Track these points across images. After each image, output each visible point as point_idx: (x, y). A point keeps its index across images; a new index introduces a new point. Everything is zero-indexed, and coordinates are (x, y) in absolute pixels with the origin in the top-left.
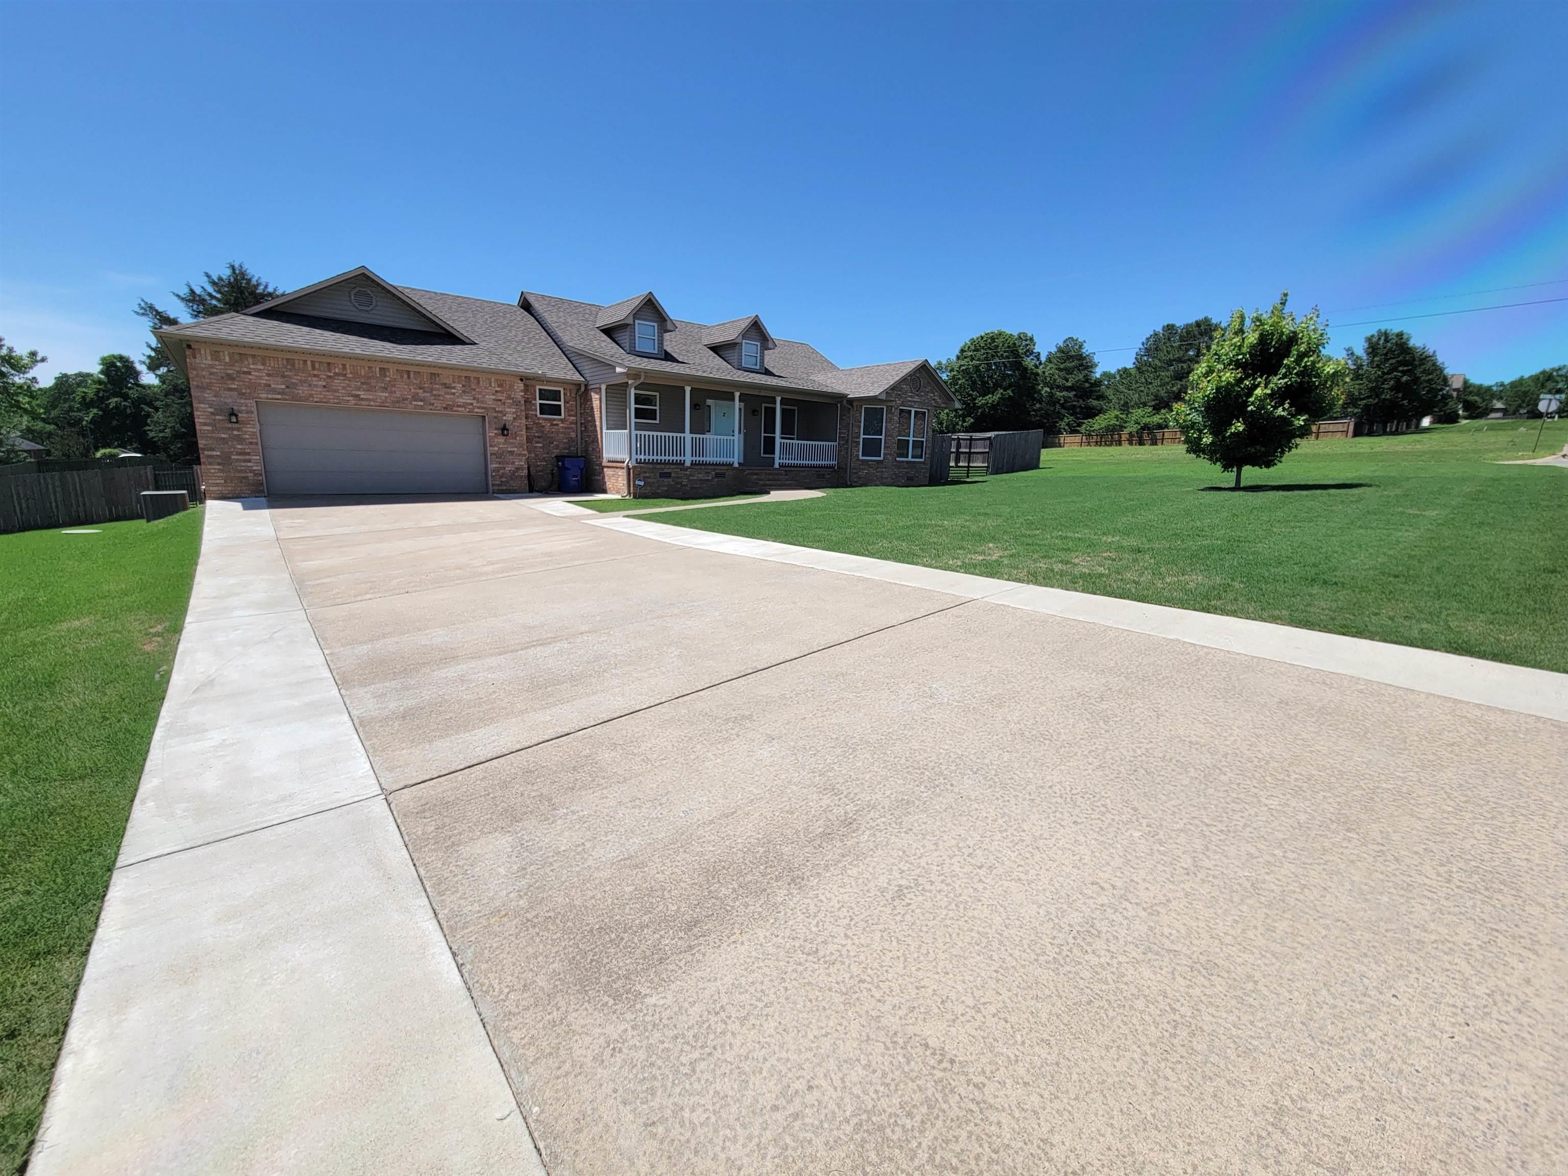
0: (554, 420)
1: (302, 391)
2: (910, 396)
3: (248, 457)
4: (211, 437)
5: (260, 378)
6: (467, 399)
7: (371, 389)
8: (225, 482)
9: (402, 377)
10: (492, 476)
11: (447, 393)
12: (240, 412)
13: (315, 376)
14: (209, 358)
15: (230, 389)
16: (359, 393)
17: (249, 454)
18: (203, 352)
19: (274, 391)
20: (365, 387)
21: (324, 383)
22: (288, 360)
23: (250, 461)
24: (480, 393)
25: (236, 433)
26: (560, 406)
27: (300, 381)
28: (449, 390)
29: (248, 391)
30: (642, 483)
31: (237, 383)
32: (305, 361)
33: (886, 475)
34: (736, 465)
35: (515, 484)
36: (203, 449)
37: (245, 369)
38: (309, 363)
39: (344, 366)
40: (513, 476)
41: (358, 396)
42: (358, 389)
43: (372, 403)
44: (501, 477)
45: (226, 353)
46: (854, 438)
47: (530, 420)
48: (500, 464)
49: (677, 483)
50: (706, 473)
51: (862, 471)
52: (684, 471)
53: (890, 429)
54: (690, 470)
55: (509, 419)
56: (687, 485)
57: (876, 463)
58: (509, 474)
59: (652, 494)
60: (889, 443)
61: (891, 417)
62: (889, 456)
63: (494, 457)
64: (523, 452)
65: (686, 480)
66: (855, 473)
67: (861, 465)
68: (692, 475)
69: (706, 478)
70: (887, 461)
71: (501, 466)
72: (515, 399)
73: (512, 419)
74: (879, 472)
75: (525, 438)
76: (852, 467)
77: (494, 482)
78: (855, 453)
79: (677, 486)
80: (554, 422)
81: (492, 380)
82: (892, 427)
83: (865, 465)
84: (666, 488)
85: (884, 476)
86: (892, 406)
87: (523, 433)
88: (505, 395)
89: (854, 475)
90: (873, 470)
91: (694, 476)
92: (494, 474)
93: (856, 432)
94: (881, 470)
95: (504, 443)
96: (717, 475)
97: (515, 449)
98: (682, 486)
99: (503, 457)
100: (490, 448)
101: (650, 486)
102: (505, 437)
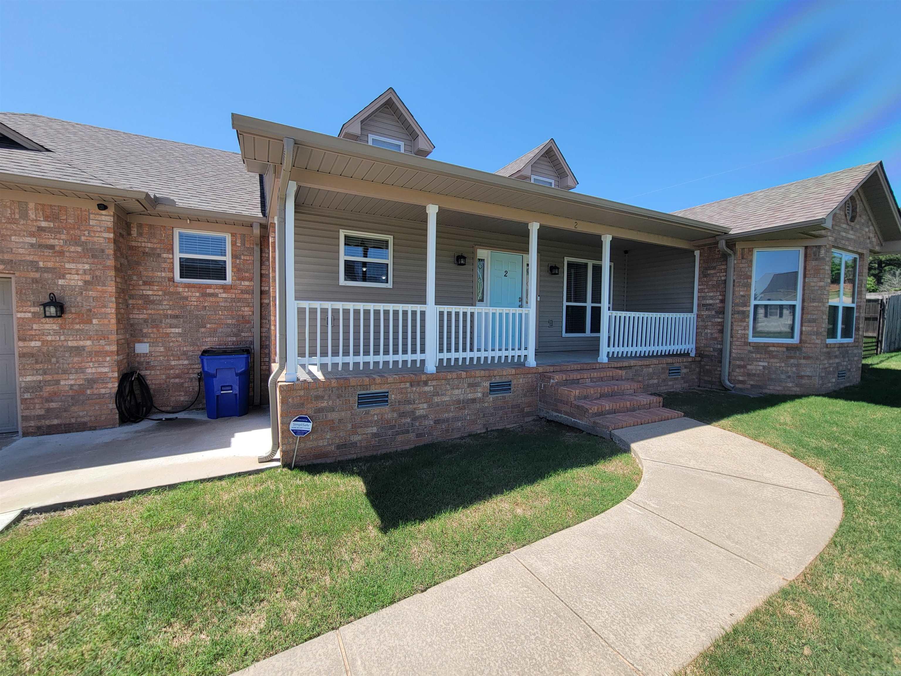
0: (209, 286)
10: (24, 401)
26: (223, 262)
30: (308, 426)
33: (808, 372)
34: (532, 362)
35: (83, 413)
40: (78, 395)
44: (49, 400)
46: (737, 305)
47: (155, 288)
48: (45, 373)
49: (402, 415)
50: (470, 385)
51: (755, 363)
52: (418, 385)
53: (816, 288)
54: (434, 383)
55: (72, 283)
56: (425, 417)
57: (785, 349)
58: (71, 393)
59: (338, 447)
60: (814, 312)
61: (817, 265)
62: (814, 337)
63: (32, 360)
64: (108, 348)
65: (425, 406)
66: (739, 367)
67: (752, 353)
68: (438, 394)
69: (470, 396)
70: (809, 346)
71: (48, 378)
72: (90, 246)
73: (80, 283)
74: (792, 365)
75: (114, 321)
76: (734, 355)
77: (27, 413)
78: (740, 332)
79: (403, 421)
80: (209, 291)
81: (31, 205)
82: (822, 284)
83: (761, 354)
84: (375, 430)
85: (803, 374)
86: (819, 247)
87: (108, 310)
88: (63, 237)
89: (737, 370)
90: (778, 365)
91: (442, 395)
92: (27, 396)
93: (743, 296)
94: (796, 363)
95: (56, 333)
96: (495, 388)
97: (89, 343)
98: (415, 419)
99: (54, 360)
100: (21, 344)
101: (332, 429)
102: (60, 320)
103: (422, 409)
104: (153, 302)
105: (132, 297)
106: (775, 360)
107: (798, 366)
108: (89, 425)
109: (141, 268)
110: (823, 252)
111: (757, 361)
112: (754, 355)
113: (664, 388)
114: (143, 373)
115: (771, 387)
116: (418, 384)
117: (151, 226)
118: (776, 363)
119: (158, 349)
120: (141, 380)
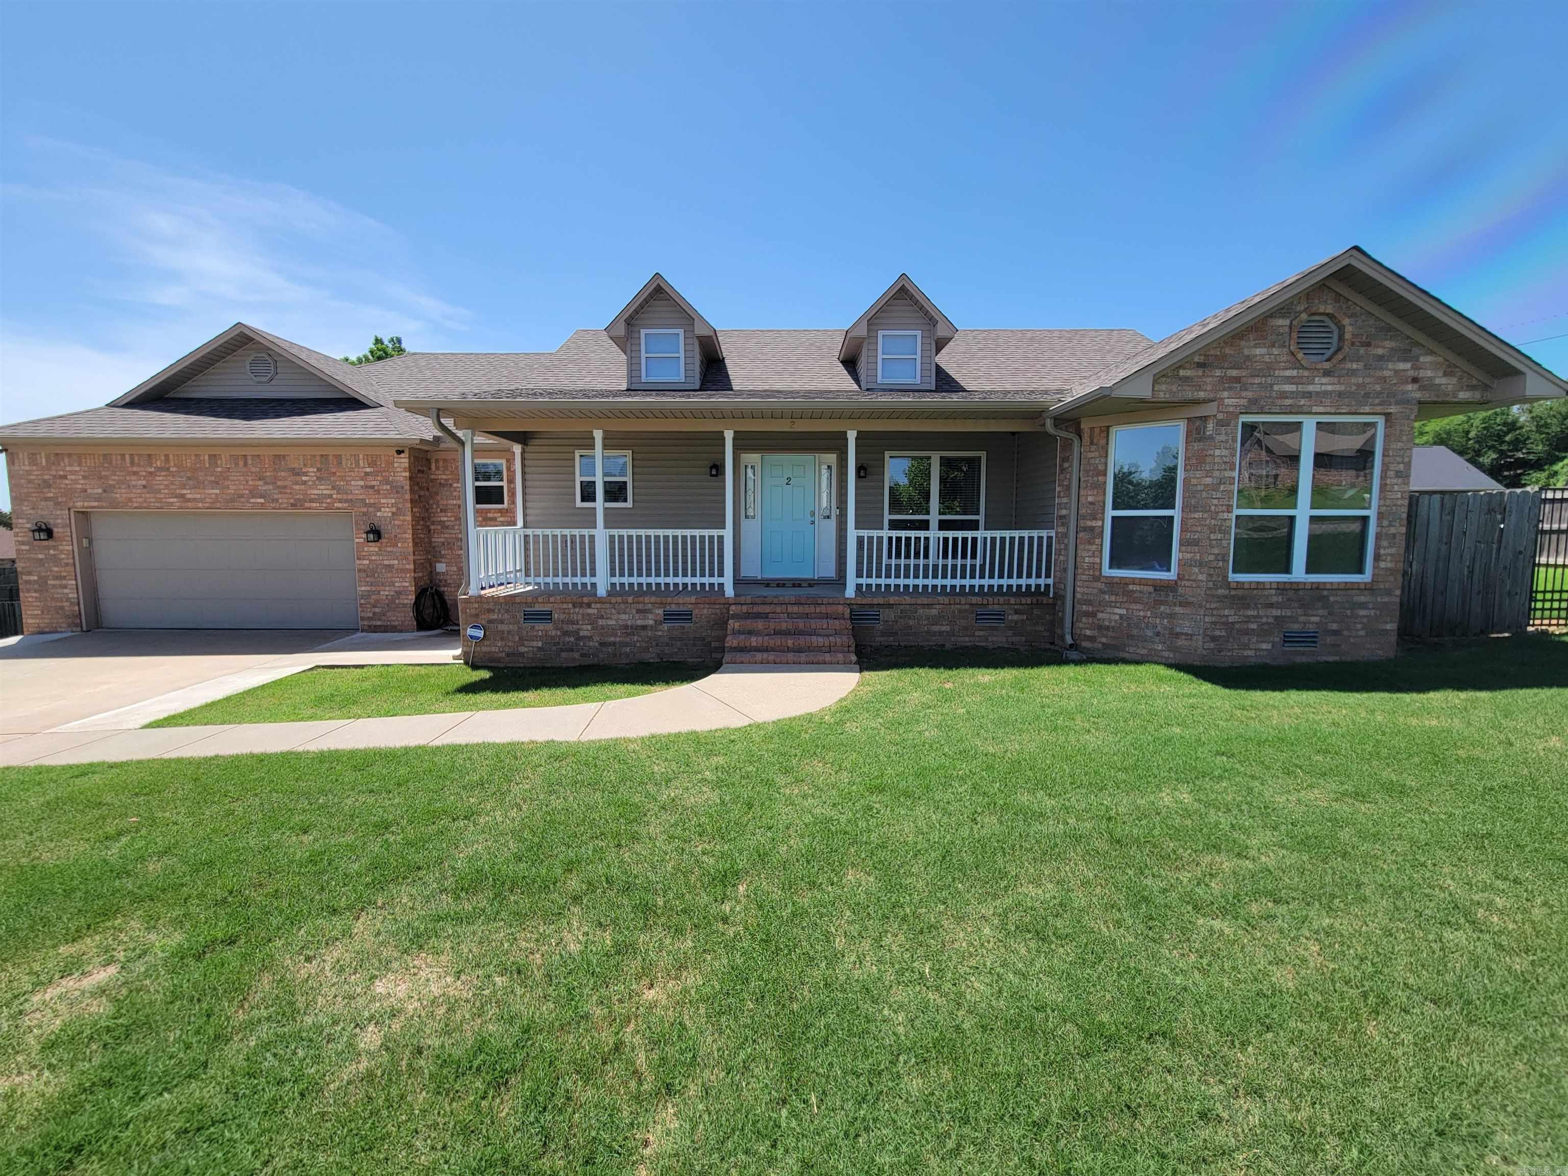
0: (489, 511)
1: (120, 494)
2: (1290, 380)
3: (64, 582)
4: (29, 559)
5: (75, 482)
6: (324, 489)
7: (199, 485)
8: (43, 612)
9: (237, 464)
10: (361, 605)
11: (296, 484)
12: (56, 525)
13: (135, 473)
14: (27, 463)
15: (47, 499)
16: (184, 492)
17: (64, 578)
18: (21, 456)
19: (89, 497)
20: (191, 482)
21: (144, 483)
22: (104, 455)
23: (65, 587)
24: (342, 478)
25: (52, 552)
26: (502, 487)
27: (119, 482)
28: (298, 478)
29: (64, 499)
30: (480, 633)
31: (53, 490)
32: (123, 455)
33: (1186, 627)
34: (729, 591)
35: (395, 618)
36: (22, 573)
37: (61, 473)
38: (127, 457)
39: (167, 456)
40: (391, 604)
41: (183, 496)
42: (183, 487)
43: (200, 505)
44: (375, 607)
45: (43, 454)
46: (1084, 518)
47: (449, 514)
48: (371, 585)
49: (566, 633)
50: (638, 611)
51: (1108, 610)
52: (581, 607)
53: (1199, 488)
54: (598, 606)
55: (385, 514)
56: (590, 638)
57: (1151, 589)
58: (387, 602)
59: (508, 655)
60: (1195, 529)
61: (1202, 450)
62: (1196, 570)
63: (364, 575)
64: (407, 567)
65: (589, 627)
66: (1087, 614)
67: (1104, 593)
68: (602, 617)
69: (639, 623)
70: (1188, 584)
71: (374, 589)
72: (395, 484)
73: (390, 515)
74: (1162, 616)
75: (411, 544)
76: (1078, 596)
77: (363, 614)
78: (1087, 560)
79: (567, 639)
80: (490, 515)
81: (361, 456)
82: (1208, 480)
83: (1117, 595)
84: (540, 644)
85: (1178, 630)
86: (1205, 419)
87: (407, 536)
88: (379, 478)
89: (1084, 620)
90: (1142, 613)
91: (607, 618)
92: (362, 601)
93: (1091, 503)
94: (1168, 611)
95: (377, 554)
96: (670, 616)
97: (396, 562)
98: (579, 638)
99: (376, 575)
100: (358, 562)
101: (502, 639)
102: (378, 544)
103: (586, 630)
104: (447, 527)
105: (433, 523)
106: (1139, 606)
107: (1172, 616)
108: (399, 628)
109: (439, 498)
110: (1210, 426)
111: (1111, 606)
112: (1107, 597)
113: (967, 639)
114: (442, 589)
115: (1131, 650)
116: (581, 605)
117: (445, 460)
118: (1139, 611)
119: (452, 569)
120: (440, 595)
